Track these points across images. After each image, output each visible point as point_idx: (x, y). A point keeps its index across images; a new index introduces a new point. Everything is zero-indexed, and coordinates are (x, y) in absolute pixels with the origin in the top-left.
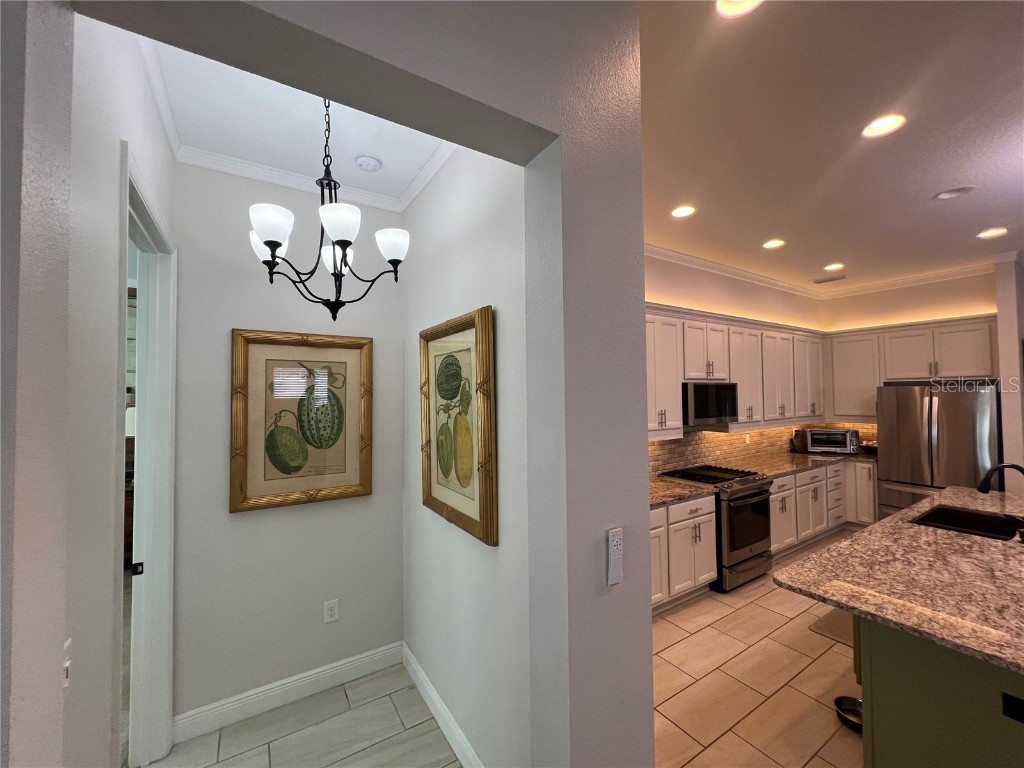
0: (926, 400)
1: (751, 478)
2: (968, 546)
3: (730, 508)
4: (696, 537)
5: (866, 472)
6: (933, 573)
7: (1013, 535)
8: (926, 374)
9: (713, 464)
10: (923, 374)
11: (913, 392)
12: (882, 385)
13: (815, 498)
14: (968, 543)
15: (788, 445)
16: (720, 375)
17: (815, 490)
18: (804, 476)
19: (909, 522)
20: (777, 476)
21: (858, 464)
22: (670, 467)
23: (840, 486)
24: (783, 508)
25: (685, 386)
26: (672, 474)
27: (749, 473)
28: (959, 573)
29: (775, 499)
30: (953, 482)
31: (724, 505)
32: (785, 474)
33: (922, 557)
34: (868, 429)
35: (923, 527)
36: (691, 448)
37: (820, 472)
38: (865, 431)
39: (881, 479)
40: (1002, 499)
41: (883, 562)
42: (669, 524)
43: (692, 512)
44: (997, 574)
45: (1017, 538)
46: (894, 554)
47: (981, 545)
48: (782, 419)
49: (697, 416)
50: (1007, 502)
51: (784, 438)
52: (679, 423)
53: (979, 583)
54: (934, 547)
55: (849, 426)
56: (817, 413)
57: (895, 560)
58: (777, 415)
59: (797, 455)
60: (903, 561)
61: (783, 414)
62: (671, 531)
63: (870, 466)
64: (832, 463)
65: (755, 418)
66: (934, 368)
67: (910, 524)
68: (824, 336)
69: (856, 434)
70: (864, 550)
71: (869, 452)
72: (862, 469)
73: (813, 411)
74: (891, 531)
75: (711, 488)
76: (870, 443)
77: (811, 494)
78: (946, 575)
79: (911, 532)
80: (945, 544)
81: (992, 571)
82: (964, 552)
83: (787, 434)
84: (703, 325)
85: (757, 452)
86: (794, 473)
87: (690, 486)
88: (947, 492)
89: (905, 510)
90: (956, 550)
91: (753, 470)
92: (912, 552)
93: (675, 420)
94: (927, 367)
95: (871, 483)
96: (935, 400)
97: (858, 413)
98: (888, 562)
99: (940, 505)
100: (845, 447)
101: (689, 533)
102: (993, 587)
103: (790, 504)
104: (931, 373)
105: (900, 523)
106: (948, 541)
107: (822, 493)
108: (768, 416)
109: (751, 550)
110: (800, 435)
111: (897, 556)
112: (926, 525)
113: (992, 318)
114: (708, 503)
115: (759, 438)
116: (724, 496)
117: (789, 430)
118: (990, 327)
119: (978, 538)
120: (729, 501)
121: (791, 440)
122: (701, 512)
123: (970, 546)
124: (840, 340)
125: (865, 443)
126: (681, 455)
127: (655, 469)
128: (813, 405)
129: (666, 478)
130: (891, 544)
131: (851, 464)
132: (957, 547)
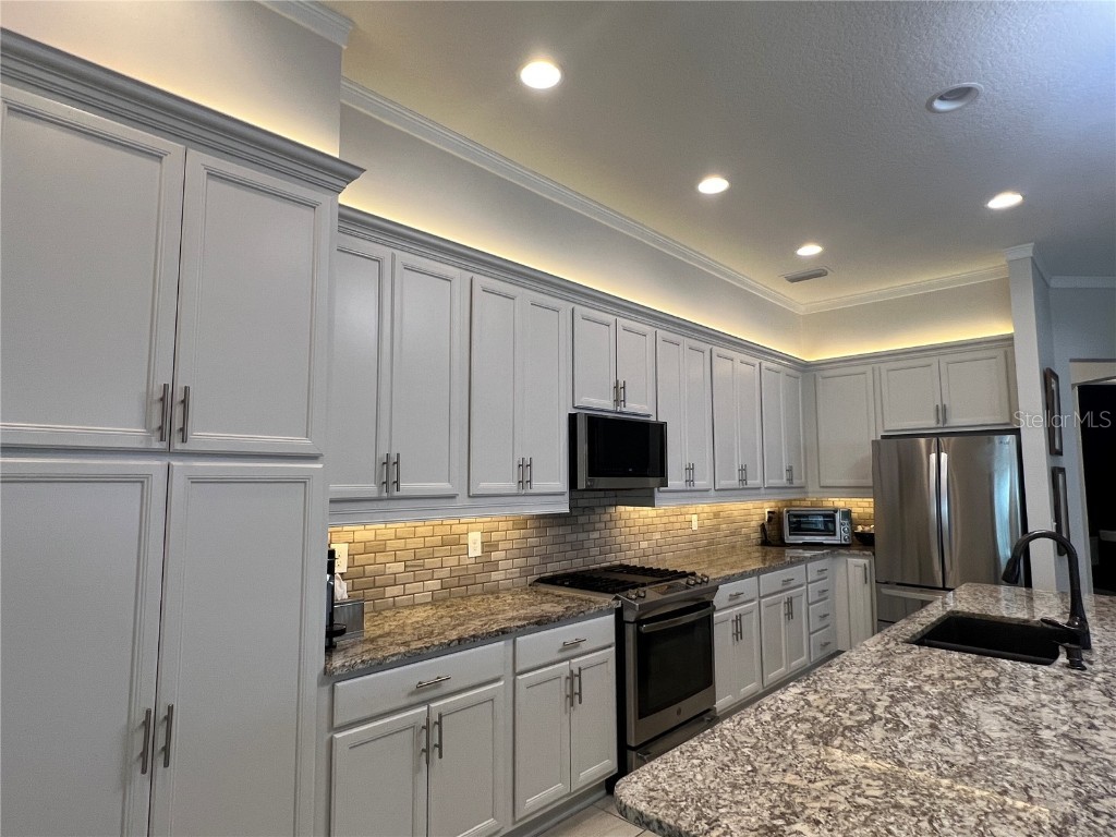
0: (933, 456)
1: (683, 581)
2: (993, 680)
3: (640, 636)
4: (574, 696)
5: (859, 572)
6: (937, 745)
7: (1056, 656)
8: (932, 423)
9: (635, 562)
10: (928, 422)
11: (917, 448)
12: (879, 438)
13: (789, 614)
14: (995, 674)
15: (757, 535)
16: (638, 405)
17: (789, 602)
18: (772, 580)
19: (907, 642)
20: (728, 579)
21: (850, 560)
22: (553, 568)
23: (826, 594)
24: (738, 634)
25: (572, 418)
26: (554, 580)
27: (684, 575)
28: (980, 742)
29: (722, 617)
30: (970, 577)
31: (630, 631)
32: (743, 576)
33: (920, 710)
34: (862, 506)
35: (925, 650)
36: (596, 535)
37: (795, 573)
38: (860, 510)
39: (882, 580)
40: (1030, 599)
41: (849, 728)
42: (516, 674)
43: (566, 647)
44: (1046, 734)
45: (1063, 659)
46: (873, 707)
47: (1013, 677)
48: (743, 490)
49: (593, 471)
50: (1037, 603)
51: (753, 524)
52: (562, 484)
53: (1014, 761)
54: (940, 688)
55: (840, 503)
56: (796, 482)
57: (874, 720)
58: (735, 483)
59: (769, 548)
60: (888, 721)
61: (743, 480)
62: (521, 690)
63: (866, 561)
64: (813, 559)
65: (699, 484)
66: (942, 412)
67: (907, 647)
68: (805, 367)
69: (847, 514)
70: (821, 703)
71: (864, 541)
72: (855, 567)
73: (790, 480)
74: (876, 660)
75: (606, 600)
76: (867, 529)
77: (782, 609)
78: (959, 747)
79: (907, 660)
80: (959, 678)
81: (1034, 729)
82: (988, 691)
83: (756, 518)
84: (610, 318)
85: (710, 544)
86: (757, 573)
87: (572, 599)
88: (963, 591)
89: (902, 623)
90: (975, 691)
91: (688, 570)
92: (904, 700)
93: (552, 478)
94: (932, 414)
95: (867, 587)
96: (944, 456)
97: (852, 482)
98: (860, 727)
99: (953, 612)
100: (834, 535)
101: (560, 688)
102: (1040, 768)
103: (750, 626)
104: (938, 422)
105: (892, 644)
106: (963, 674)
107: (801, 607)
108: (722, 484)
109: (679, 712)
110: (774, 517)
111: (879, 711)
112: (930, 646)
113: (1008, 341)
114: (600, 629)
115: (715, 522)
116: (629, 616)
117: (759, 511)
118: (1006, 352)
119: (1007, 664)
120: (639, 622)
121: (763, 526)
122: (584, 647)
123: (996, 681)
124: (826, 373)
125: (860, 528)
126: (578, 547)
127: (525, 571)
128: (790, 470)
129: (544, 588)
130: (872, 685)
131: (842, 560)
132: (977, 684)
